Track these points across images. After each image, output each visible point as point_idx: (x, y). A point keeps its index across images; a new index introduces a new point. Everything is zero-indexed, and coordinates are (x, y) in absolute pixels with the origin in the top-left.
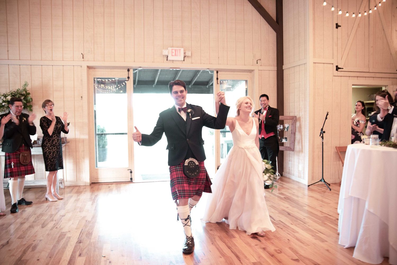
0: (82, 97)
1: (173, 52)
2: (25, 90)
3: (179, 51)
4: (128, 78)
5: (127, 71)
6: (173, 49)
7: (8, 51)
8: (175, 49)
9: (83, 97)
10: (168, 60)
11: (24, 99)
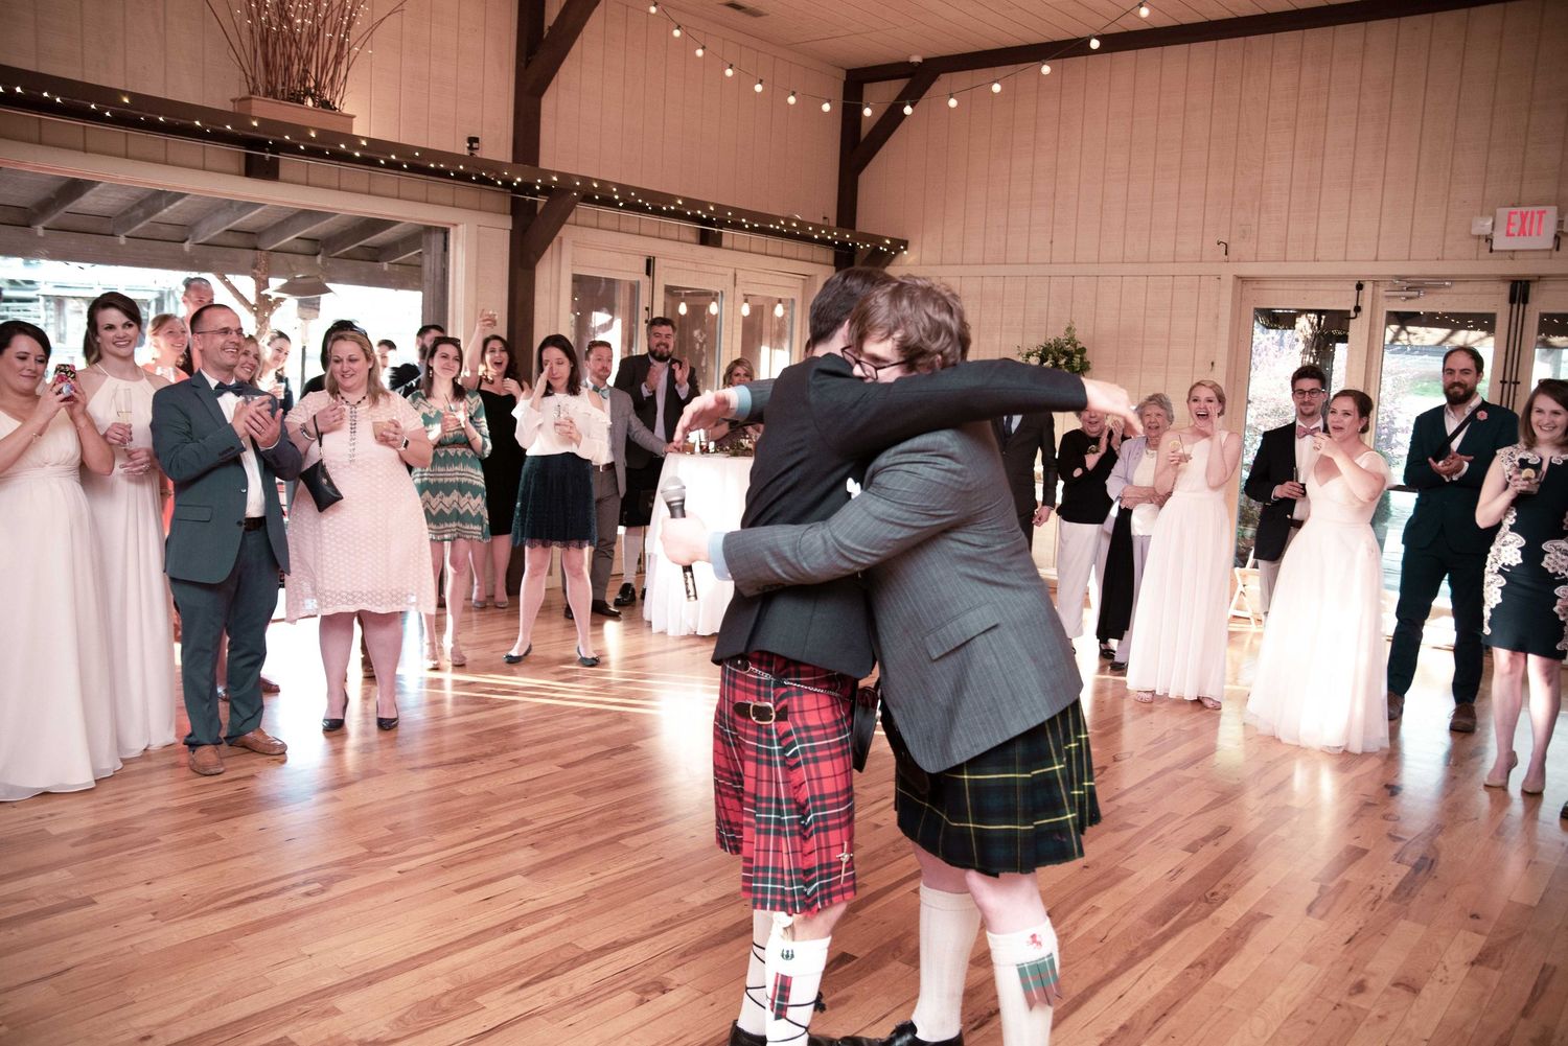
0: (1213, 364)
1: (1514, 224)
2: (1071, 340)
3: (1536, 216)
4: (1358, 309)
5: (1354, 287)
6: (1516, 213)
7: (1052, 242)
8: (1522, 213)
9: (1215, 364)
10: (1494, 248)
11: (1066, 363)
